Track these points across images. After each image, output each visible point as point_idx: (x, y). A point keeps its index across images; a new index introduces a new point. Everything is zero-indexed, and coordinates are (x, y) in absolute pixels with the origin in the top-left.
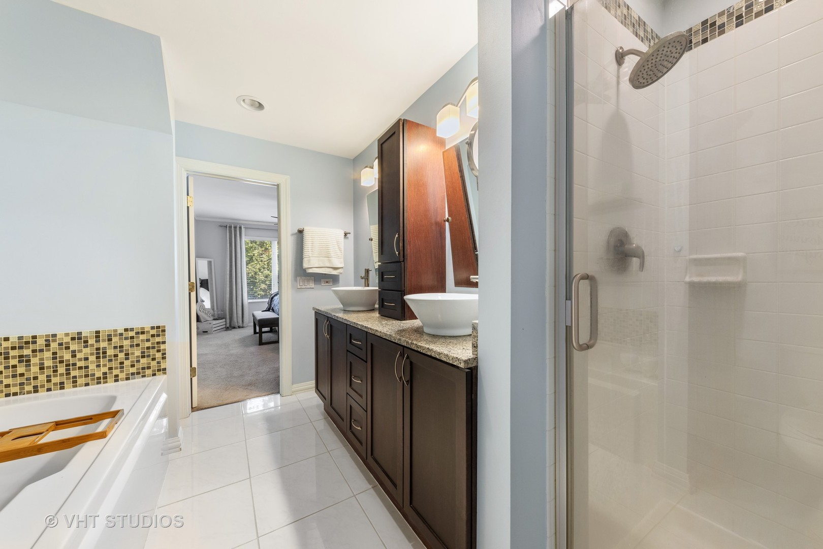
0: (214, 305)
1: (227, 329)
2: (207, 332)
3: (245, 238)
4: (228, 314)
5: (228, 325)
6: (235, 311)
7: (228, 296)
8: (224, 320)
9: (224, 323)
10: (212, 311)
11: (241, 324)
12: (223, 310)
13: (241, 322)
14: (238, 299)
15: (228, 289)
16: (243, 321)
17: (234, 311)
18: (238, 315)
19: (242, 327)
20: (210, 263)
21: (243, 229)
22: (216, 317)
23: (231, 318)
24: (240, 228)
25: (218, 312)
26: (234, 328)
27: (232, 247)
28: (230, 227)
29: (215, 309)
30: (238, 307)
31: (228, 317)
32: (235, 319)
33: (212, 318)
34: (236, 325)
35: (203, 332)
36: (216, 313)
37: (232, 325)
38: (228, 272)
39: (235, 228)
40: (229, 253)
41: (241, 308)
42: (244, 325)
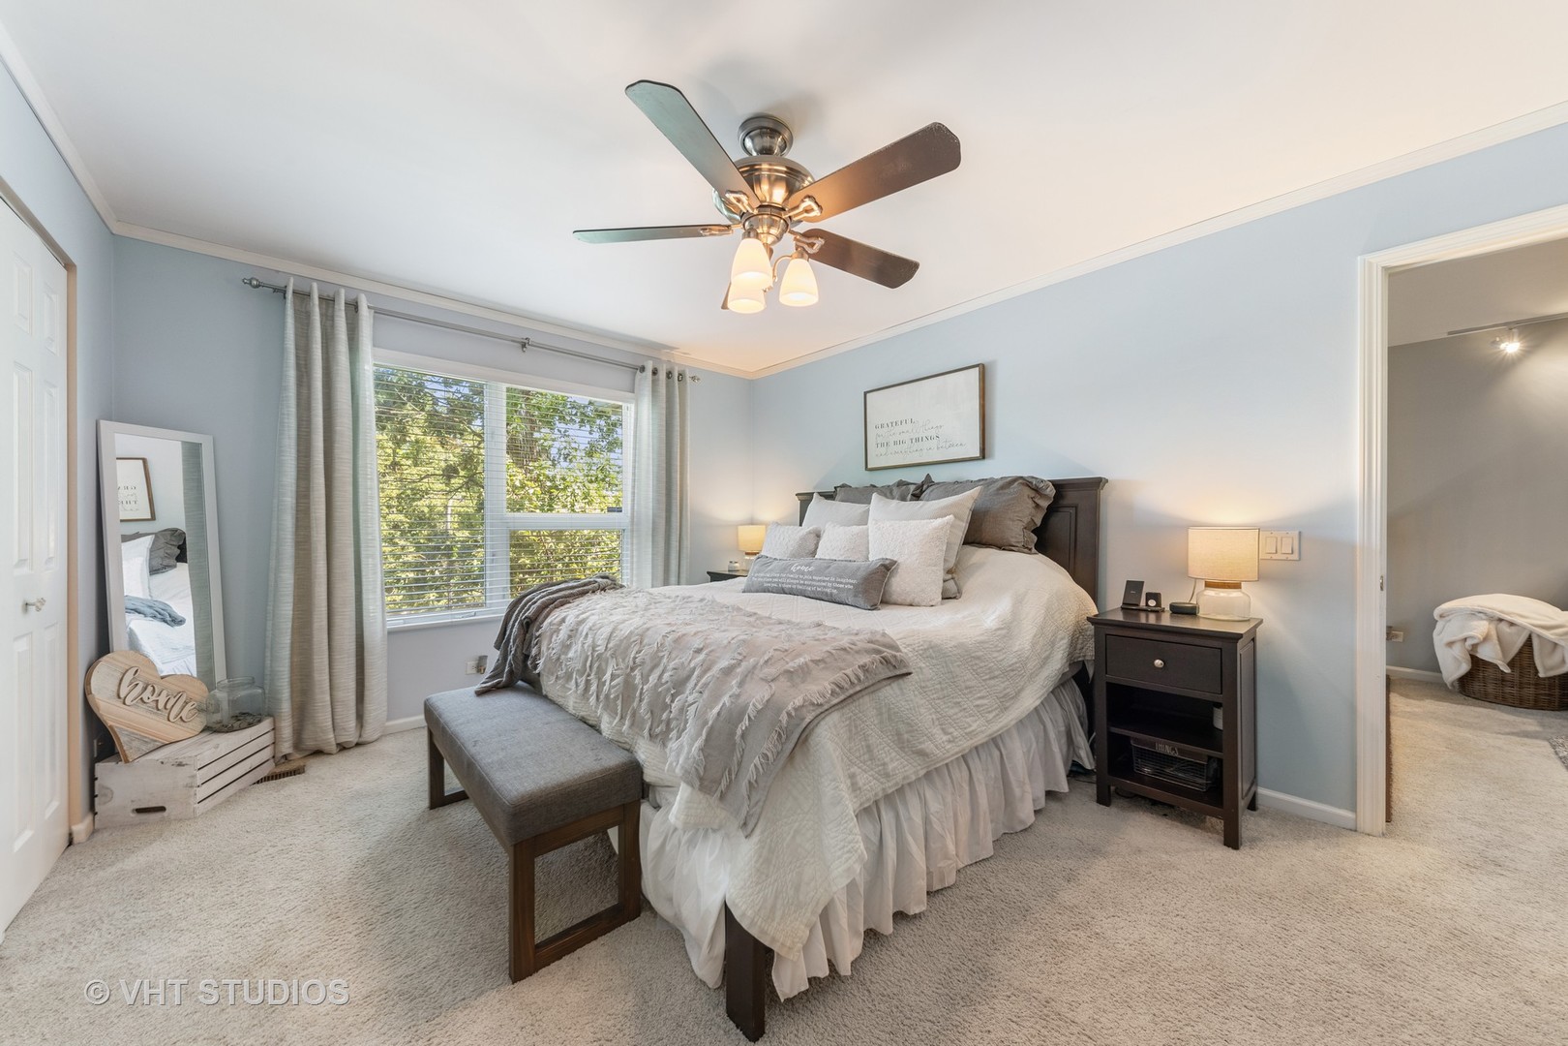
0: (211, 651)
1: (283, 770)
2: (162, 809)
3: (374, 356)
4: (285, 694)
5: (286, 747)
6: (321, 677)
7: (287, 609)
8: (266, 725)
9: (267, 739)
10: (199, 691)
11: (350, 735)
12: (261, 678)
13: (352, 723)
14: (337, 620)
15: (288, 578)
16: (360, 716)
17: (317, 676)
18: (340, 695)
19: (358, 745)
20: (193, 453)
21: (365, 315)
22: (224, 714)
23: (302, 712)
24: (353, 307)
25: (232, 688)
26: (318, 753)
27: (309, 387)
28: (303, 296)
29: (220, 674)
30: (337, 657)
31: (286, 707)
32: (323, 717)
33: (198, 723)
34: (330, 739)
35: (139, 811)
36: (221, 695)
37: (310, 743)
38: (289, 499)
39: (328, 302)
40: (293, 410)
41: (352, 661)
42: (366, 737)
